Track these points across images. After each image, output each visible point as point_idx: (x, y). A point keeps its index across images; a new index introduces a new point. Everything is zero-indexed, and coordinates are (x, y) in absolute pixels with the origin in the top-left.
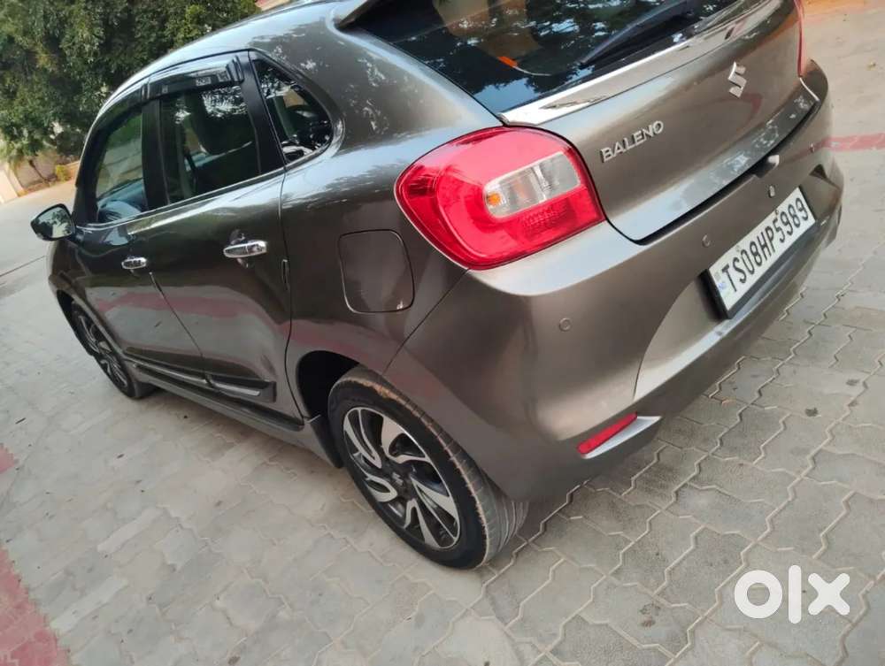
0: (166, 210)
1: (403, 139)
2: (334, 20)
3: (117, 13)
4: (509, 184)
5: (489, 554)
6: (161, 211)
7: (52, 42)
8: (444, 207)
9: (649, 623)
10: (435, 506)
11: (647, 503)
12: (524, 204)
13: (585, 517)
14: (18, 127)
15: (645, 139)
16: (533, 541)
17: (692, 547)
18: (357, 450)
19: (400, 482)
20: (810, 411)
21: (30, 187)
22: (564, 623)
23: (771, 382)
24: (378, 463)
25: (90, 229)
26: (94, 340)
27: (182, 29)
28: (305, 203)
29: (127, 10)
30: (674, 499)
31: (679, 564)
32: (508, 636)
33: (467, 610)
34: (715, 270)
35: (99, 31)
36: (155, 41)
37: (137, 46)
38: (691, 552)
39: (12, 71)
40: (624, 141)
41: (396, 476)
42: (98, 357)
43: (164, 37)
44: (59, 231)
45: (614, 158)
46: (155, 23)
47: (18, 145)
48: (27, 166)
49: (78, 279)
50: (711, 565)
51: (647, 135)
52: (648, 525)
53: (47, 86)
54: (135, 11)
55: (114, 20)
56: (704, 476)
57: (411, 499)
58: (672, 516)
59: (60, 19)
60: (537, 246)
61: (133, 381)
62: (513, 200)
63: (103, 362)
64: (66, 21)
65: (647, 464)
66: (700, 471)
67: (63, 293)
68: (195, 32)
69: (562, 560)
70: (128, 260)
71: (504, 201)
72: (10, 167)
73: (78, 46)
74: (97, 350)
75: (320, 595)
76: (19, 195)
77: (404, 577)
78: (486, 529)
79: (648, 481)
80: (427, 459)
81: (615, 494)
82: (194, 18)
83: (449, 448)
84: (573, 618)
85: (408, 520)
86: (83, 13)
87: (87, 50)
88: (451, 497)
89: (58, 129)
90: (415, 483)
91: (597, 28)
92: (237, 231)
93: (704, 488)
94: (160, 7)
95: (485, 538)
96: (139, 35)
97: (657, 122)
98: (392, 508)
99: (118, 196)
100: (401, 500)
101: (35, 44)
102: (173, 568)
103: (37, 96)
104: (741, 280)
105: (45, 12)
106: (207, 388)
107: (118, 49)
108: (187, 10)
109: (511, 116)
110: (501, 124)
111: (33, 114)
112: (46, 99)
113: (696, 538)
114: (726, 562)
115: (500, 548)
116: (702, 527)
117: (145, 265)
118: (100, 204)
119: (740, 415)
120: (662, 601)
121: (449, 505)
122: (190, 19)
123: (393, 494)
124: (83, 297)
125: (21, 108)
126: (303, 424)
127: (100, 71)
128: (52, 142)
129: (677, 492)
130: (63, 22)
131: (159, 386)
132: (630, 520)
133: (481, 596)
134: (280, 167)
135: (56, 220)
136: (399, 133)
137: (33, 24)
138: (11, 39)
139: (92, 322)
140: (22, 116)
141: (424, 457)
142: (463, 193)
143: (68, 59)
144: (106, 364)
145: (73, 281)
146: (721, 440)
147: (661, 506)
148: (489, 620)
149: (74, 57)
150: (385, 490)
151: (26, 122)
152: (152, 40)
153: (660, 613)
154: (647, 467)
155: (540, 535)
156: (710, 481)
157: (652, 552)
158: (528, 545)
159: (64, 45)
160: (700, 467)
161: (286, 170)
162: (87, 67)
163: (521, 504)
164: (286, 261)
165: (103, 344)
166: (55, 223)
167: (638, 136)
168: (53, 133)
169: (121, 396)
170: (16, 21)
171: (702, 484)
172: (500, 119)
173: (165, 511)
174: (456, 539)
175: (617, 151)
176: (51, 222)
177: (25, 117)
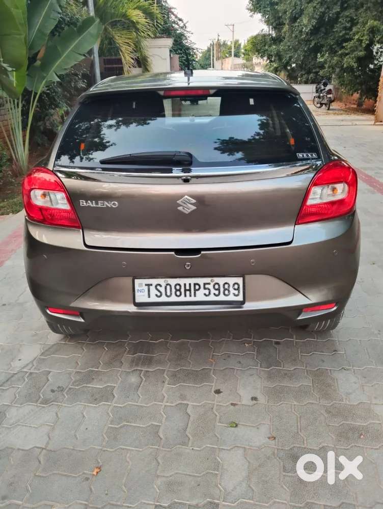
3: (331, 13)
9: (53, 391)
11: (124, 364)
17: (101, 387)
22: (45, 370)
29: (338, 14)
30: (130, 370)
32: (35, 359)
33: (44, 344)
35: (314, 22)
36: (343, 35)
37: (332, 35)
46: (348, 25)
52: (111, 369)
55: (327, 18)
56: (151, 373)
58: (119, 374)
66: (153, 371)
69: (80, 355)
73: (301, 26)
84: (49, 371)
86: (312, 9)
87: (304, 30)
93: (142, 376)
94: (356, 16)
96: (336, 30)
104: (156, 295)
108: (369, 23)
110: (52, 170)
113: (108, 386)
116: (115, 385)
122: (368, 28)
133: (52, 344)
143: (294, 32)
146: (180, 369)
147: (124, 369)
153: (60, 392)
154: (149, 355)
156: (148, 377)
160: (156, 370)
171: (145, 375)
177: (277, 53)
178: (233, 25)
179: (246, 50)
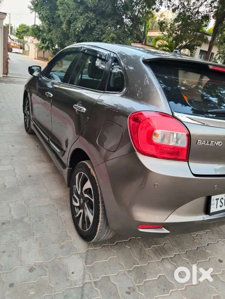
0: (66, 85)
1: (143, 104)
2: (143, 58)
3: (91, 24)
4: (164, 134)
5: (94, 240)
6: (65, 84)
7: (69, 23)
8: (140, 129)
9: (128, 293)
10: (87, 216)
11: (152, 256)
12: (165, 142)
13: (130, 248)
14: (46, 40)
15: (214, 145)
16: (110, 245)
17: (157, 278)
18: (76, 185)
19: (82, 202)
20: (220, 260)
21: (39, 58)
22: (103, 276)
23: (213, 243)
24: (79, 192)
25: (44, 78)
26: (27, 109)
27: (107, 39)
28: (105, 106)
29: (95, 25)
30: (161, 260)
31: (149, 281)
32: (84, 269)
33: (78, 253)
34: (214, 198)
35: (84, 27)
36: (97, 38)
37: (91, 36)
38: (155, 280)
39: (54, 25)
40: (207, 142)
41: (82, 200)
42: (25, 115)
43: (100, 38)
44: (36, 74)
45: (201, 145)
46: (100, 33)
47: (43, 45)
48: (42, 52)
49: (32, 90)
50: (159, 288)
51: (215, 144)
52: (148, 263)
53: (61, 34)
54: (97, 26)
55: (90, 26)
56: (174, 259)
57: (82, 209)
58: (157, 265)
59: (75, 18)
60: (162, 157)
61: (30, 127)
62: (163, 139)
63: (25, 117)
64: (76, 19)
65: (160, 245)
66: (174, 257)
67: (26, 91)
68: (110, 42)
69: (115, 257)
70: (48, 93)
71: (160, 138)
72: (38, 49)
73: (75, 27)
74: (26, 113)
75: (40, 221)
76: (35, 59)
77: (66, 231)
78: (97, 232)
79: (156, 250)
80: (93, 200)
81: (144, 247)
82: (111, 38)
83: (101, 201)
84: (107, 276)
85: (77, 215)
86: (82, 19)
87: (77, 30)
88: (93, 216)
89: (57, 47)
90: (86, 205)
91: (223, 105)
92: (81, 102)
93: (172, 263)
94: (104, 29)
95: (96, 235)
96: (94, 34)
97: (221, 142)
98: (76, 209)
99: (58, 74)
100: (79, 208)
101: (64, 21)
102: (5, 186)
103: (56, 35)
104: (220, 206)
105: (72, 14)
106: (47, 141)
107: (85, 34)
108: (111, 35)
109: (176, 114)
110: (172, 115)
111: (52, 39)
112: (58, 37)
113: (160, 276)
114: (164, 290)
115: (99, 241)
116: (164, 274)
117: (51, 97)
118: (51, 73)
119: (198, 248)
120: (137, 289)
121: (91, 218)
122: (110, 37)
123: (78, 204)
124: (31, 95)
125: (50, 36)
126: (66, 168)
127: (77, 37)
128: (53, 49)
129: (163, 259)
130: (75, 19)
131: (36, 133)
132: (143, 258)
133: (84, 252)
134: (103, 91)
135: (37, 70)
136: (143, 101)
137: (67, 15)
138: (59, 16)
139: (29, 104)
140: (49, 38)
141: (92, 199)
142: (148, 129)
143: (70, 29)
144: (26, 118)
145: (31, 90)
146: (187, 251)
147: (155, 260)
148: (82, 260)
149: (73, 30)
150: (76, 202)
151: (49, 40)
152: (97, 37)
153: (134, 292)
154: (159, 245)
155: (113, 245)
156: (175, 262)
157: (144, 272)
158: (108, 245)
159: (72, 25)
160: (175, 256)
161: (104, 93)
162: (74, 34)
163: (113, 232)
164: (88, 118)
165: (28, 112)
166: (36, 71)
167: (212, 143)
168: (55, 47)
169: (24, 130)
170: (63, 12)
171: (172, 261)
172: (173, 113)
173: (14, 169)
174: (87, 230)
175: (203, 143)
176: (35, 70)
177: (50, 39)
178: (10, 14)
179: (18, 31)
